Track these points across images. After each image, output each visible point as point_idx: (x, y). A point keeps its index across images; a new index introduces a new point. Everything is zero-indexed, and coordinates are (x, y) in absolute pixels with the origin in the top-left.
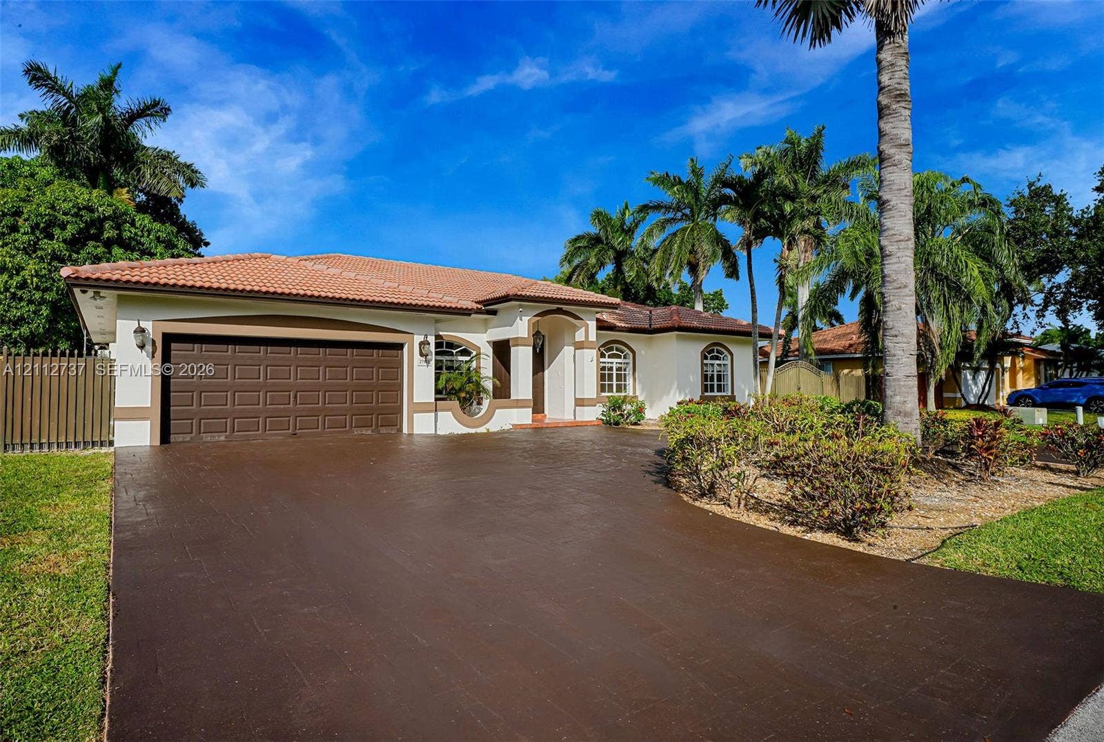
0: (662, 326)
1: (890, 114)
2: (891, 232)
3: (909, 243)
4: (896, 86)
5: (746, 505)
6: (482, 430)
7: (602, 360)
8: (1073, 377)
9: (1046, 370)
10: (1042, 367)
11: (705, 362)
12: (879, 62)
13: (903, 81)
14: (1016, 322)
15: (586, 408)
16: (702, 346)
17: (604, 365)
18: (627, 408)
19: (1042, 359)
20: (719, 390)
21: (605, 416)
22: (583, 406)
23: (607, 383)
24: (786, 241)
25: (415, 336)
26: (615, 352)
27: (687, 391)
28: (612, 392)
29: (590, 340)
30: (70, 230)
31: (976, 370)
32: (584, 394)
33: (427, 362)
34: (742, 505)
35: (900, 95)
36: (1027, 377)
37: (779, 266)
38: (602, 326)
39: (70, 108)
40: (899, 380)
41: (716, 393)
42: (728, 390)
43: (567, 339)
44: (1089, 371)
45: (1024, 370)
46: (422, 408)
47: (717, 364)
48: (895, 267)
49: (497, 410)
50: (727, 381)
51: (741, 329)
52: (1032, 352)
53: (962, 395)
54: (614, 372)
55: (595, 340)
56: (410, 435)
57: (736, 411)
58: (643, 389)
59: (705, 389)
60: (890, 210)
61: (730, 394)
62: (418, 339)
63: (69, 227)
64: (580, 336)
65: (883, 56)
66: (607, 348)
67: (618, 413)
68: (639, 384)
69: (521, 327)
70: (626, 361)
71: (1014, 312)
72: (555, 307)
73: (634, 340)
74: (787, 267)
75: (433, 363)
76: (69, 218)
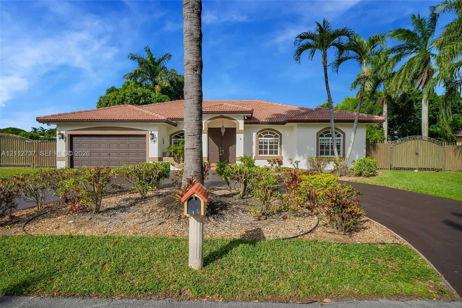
7: (259, 139)
11: (321, 138)
16: (317, 130)
17: (261, 141)
23: (263, 150)
25: (150, 132)
26: (269, 134)
27: (305, 155)
28: (267, 154)
29: (240, 129)
41: (330, 156)
42: (341, 154)
50: (341, 149)
54: (268, 145)
55: (243, 129)
58: (287, 153)
59: (321, 153)
66: (263, 133)
68: (285, 150)
70: (276, 139)
72: (219, 115)
73: (281, 128)
75: (157, 142)
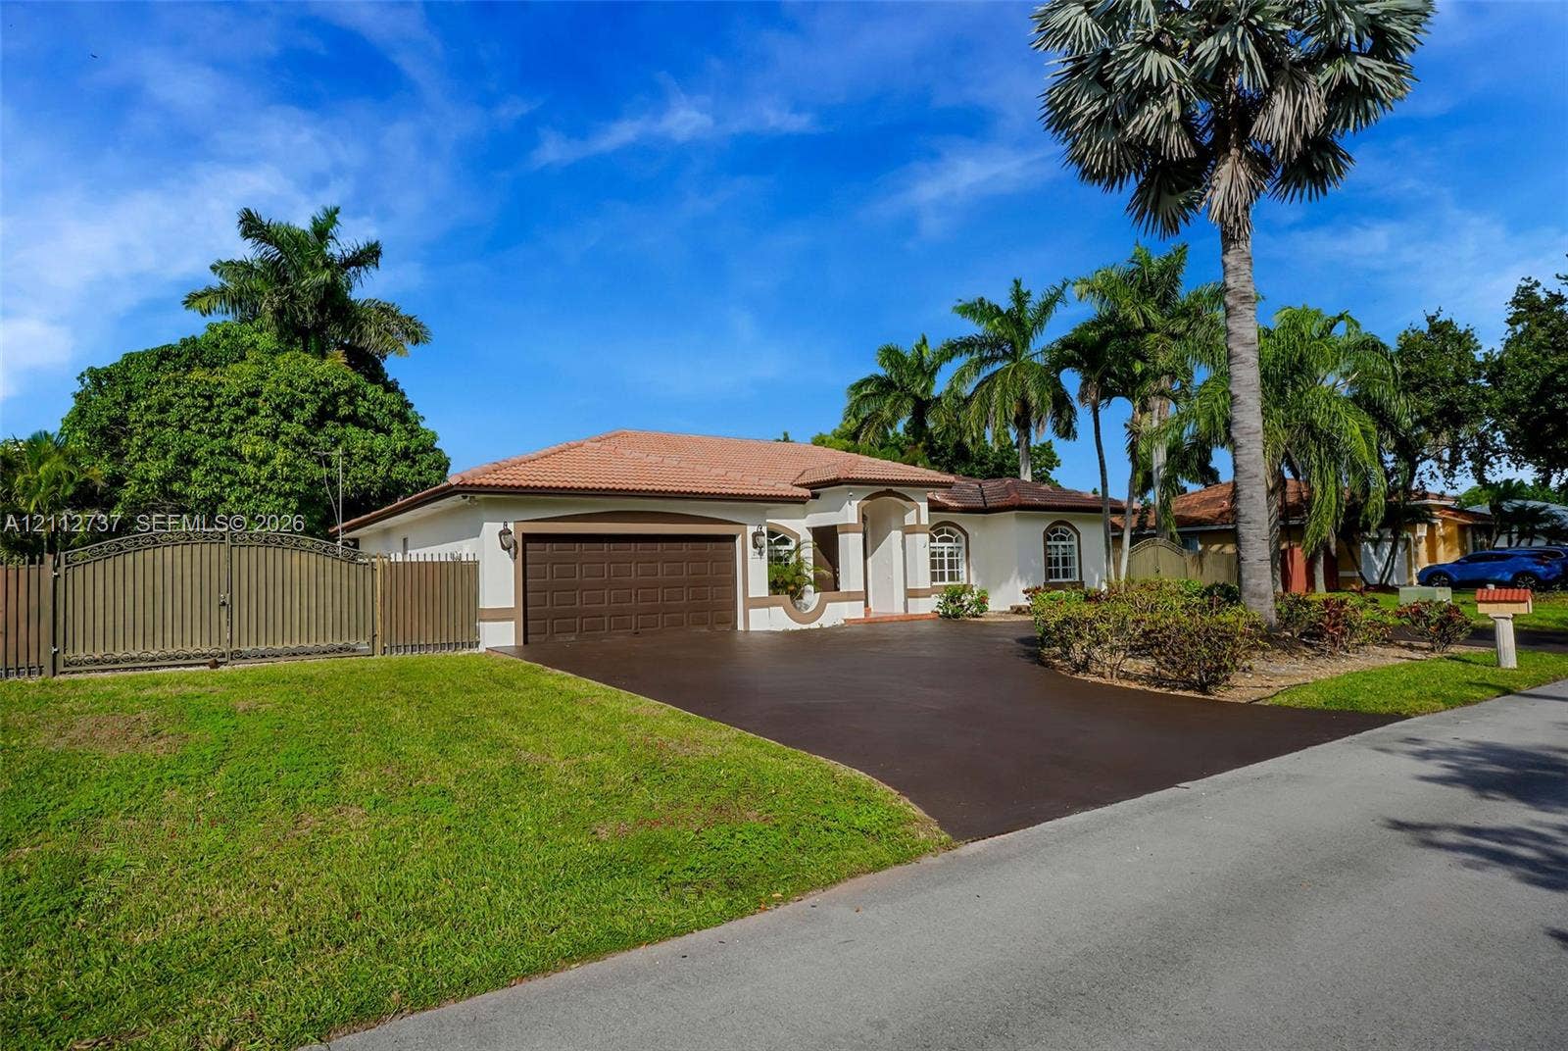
0: (1000, 504)
1: (1236, 315)
2: (1241, 425)
3: (1259, 435)
4: (1241, 289)
5: (1117, 676)
6: (815, 625)
7: (932, 544)
8: (1513, 546)
9: (1474, 538)
10: (1469, 535)
11: (1049, 543)
12: (1225, 265)
13: (1246, 284)
14: (1421, 483)
15: (920, 600)
16: (1044, 526)
17: (934, 550)
18: (967, 599)
19: (1469, 525)
20: (1066, 574)
21: (941, 608)
22: (917, 597)
23: (938, 570)
24: (1137, 403)
25: (748, 527)
26: (946, 535)
27: (1029, 578)
28: (944, 580)
29: (922, 523)
30: (311, 408)
31: (1376, 543)
32: (917, 582)
33: (761, 553)
34: (1114, 676)
35: (1244, 297)
36: (1449, 548)
37: (1130, 432)
38: (934, 507)
39: (281, 258)
40: (1253, 564)
41: (1062, 580)
42: (1075, 575)
43: (894, 522)
44: (1532, 538)
45: (1445, 539)
46: (759, 603)
47: (1063, 546)
48: (1246, 458)
49: (828, 604)
50: (1074, 565)
51: (1089, 505)
52: (1454, 515)
53: (1360, 573)
54: (946, 558)
55: (927, 523)
56: (747, 632)
57: (1096, 598)
58: (978, 577)
59: (1049, 574)
60: (1239, 404)
61: (1077, 580)
62: (751, 530)
63: (308, 406)
64: (910, 519)
65: (1227, 259)
66: (937, 530)
67: (958, 604)
68: (974, 569)
69: (850, 512)
70: (957, 545)
71: (1419, 470)
72: (884, 488)
73: (966, 521)
74: (1140, 433)
75: (765, 555)
76: (307, 396)
